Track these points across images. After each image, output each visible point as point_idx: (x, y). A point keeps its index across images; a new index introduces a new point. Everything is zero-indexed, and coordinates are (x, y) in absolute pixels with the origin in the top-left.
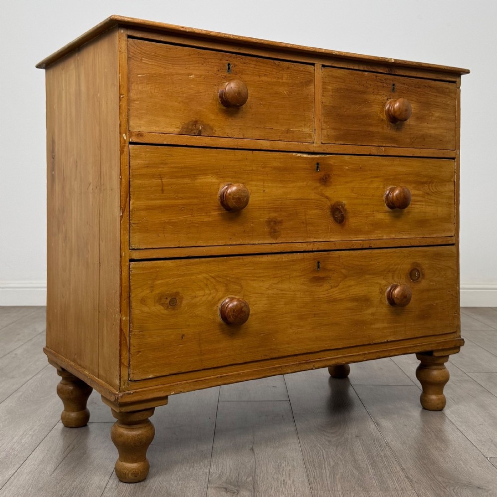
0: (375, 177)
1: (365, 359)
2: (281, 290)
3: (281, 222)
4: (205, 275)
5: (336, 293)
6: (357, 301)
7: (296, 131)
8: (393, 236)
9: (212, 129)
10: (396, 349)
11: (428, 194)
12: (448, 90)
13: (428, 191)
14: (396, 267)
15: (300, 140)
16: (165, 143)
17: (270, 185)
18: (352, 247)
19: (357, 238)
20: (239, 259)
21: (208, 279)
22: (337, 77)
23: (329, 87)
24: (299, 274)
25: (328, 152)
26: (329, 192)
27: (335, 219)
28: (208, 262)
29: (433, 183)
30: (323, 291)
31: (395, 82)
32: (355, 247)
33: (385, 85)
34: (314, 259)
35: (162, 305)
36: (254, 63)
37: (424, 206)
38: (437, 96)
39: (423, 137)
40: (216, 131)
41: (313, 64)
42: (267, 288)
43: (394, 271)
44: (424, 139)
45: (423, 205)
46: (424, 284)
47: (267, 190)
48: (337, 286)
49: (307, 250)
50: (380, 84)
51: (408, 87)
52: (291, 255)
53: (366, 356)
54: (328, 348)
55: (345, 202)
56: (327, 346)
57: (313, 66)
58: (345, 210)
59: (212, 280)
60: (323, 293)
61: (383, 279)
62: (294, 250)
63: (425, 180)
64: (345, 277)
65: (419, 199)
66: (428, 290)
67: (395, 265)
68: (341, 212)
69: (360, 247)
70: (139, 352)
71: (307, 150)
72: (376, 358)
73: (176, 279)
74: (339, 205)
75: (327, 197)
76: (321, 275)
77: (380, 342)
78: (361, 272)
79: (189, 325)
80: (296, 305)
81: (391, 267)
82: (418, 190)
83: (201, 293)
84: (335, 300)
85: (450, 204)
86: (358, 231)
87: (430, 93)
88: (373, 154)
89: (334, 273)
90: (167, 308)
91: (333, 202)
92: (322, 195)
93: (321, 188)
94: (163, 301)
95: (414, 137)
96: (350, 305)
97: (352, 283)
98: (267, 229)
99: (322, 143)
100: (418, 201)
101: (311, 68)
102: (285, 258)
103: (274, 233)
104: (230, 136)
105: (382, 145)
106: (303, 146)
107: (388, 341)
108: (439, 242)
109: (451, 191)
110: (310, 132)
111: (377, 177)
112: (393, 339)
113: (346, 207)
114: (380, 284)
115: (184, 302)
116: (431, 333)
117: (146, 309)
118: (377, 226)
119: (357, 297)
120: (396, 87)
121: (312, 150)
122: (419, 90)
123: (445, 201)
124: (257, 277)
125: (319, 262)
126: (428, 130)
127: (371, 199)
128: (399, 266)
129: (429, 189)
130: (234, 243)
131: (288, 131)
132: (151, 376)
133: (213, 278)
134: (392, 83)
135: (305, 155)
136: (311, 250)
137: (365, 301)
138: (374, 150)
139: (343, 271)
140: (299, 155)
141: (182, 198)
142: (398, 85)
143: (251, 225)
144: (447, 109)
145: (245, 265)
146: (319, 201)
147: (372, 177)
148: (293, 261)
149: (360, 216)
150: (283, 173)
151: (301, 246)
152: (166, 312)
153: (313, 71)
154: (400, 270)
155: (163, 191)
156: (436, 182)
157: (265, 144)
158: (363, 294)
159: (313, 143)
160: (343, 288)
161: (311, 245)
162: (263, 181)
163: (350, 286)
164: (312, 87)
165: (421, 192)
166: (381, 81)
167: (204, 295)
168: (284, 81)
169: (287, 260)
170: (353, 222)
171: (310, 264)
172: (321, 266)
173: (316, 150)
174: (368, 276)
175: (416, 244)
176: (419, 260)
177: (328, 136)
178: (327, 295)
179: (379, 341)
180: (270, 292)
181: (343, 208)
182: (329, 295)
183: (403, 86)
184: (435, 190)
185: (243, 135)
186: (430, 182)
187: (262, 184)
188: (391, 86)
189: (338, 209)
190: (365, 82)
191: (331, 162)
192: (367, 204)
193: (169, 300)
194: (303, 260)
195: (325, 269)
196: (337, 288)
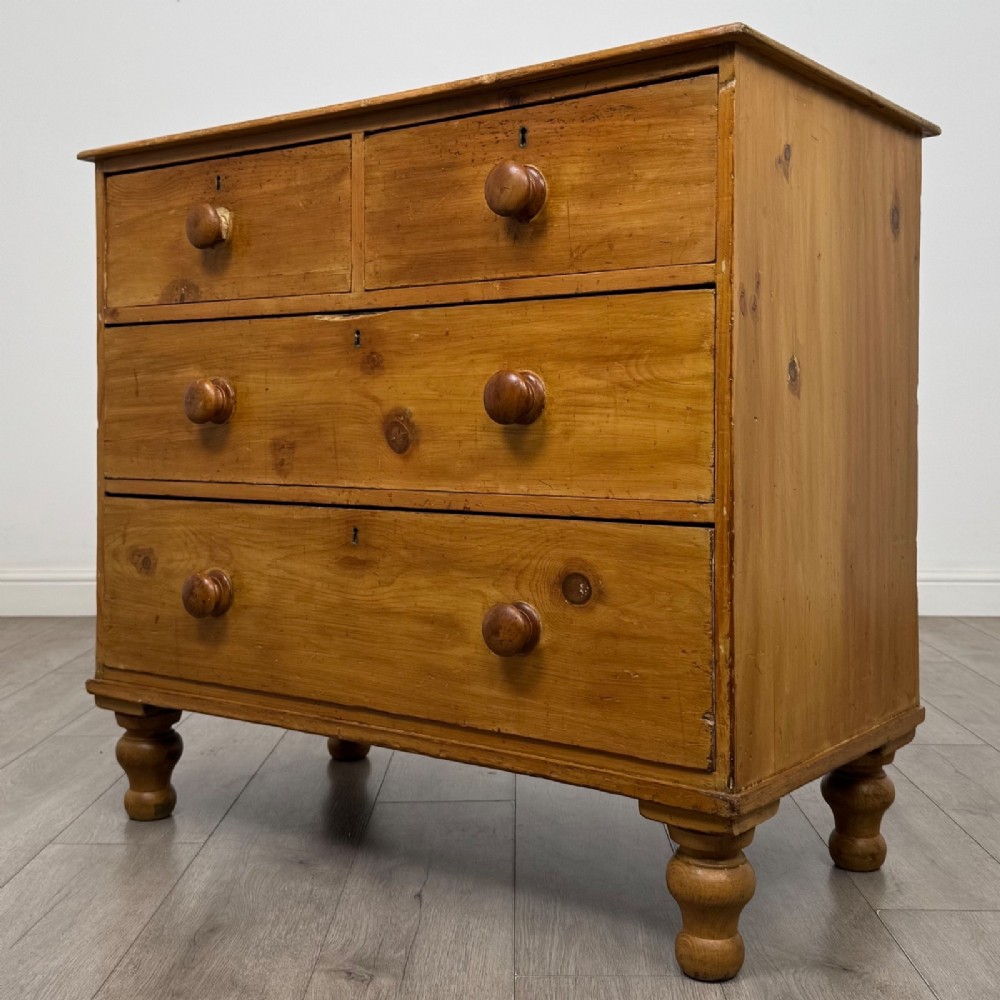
0: (480, 352)
1: (441, 755)
2: (291, 573)
3: (292, 446)
4: (183, 528)
5: (387, 596)
6: (433, 623)
7: (319, 273)
8: (522, 488)
9: (197, 289)
10: (518, 758)
11: (622, 385)
12: (687, 101)
13: (626, 378)
14: (527, 562)
15: (326, 290)
16: (141, 320)
17: (275, 378)
18: (426, 506)
19: (436, 486)
20: (228, 507)
21: (187, 535)
22: (393, 149)
23: (378, 174)
24: (321, 547)
25: (376, 307)
26: (379, 387)
27: (392, 444)
28: (187, 507)
29: (641, 356)
30: (363, 588)
31: (525, 124)
32: (433, 506)
33: (501, 136)
34: (347, 522)
35: (135, 564)
36: (253, 164)
37: (611, 419)
38: (650, 126)
39: (609, 241)
40: (202, 293)
41: (349, 137)
42: (269, 565)
43: (521, 572)
44: (611, 246)
45: (608, 416)
46: (601, 615)
47: (271, 388)
48: (392, 583)
49: (338, 502)
50: (488, 138)
51: (562, 124)
52: (306, 509)
53: (444, 748)
54: (370, 706)
55: (411, 408)
56: (367, 700)
57: (347, 141)
58: (412, 425)
59: (193, 537)
60: (362, 592)
61: (493, 585)
62: (316, 499)
63: (616, 349)
64: (408, 567)
65: (596, 399)
66: (614, 636)
67: (523, 558)
68: (404, 430)
69: (444, 507)
70: (111, 627)
71: (337, 309)
72: (467, 759)
73: (149, 529)
74: (400, 416)
75: (375, 399)
76: (360, 555)
77: (480, 728)
78: (441, 563)
79: (164, 603)
80: (313, 605)
81: (513, 561)
82: (592, 377)
83: (179, 556)
84: (385, 612)
85: (698, 413)
86: (439, 472)
87: (629, 122)
88: (472, 300)
89: (384, 556)
90: (140, 571)
91: (388, 408)
92: (367, 396)
93: (364, 380)
94: (136, 557)
95: (579, 247)
96: (417, 628)
97: (422, 582)
98: (270, 458)
99: (366, 290)
100: (592, 405)
101: (344, 144)
102: (297, 513)
103: (280, 467)
104: (220, 297)
105: (494, 276)
106: (329, 302)
107: (502, 731)
108: (659, 513)
109: (700, 377)
110: (343, 272)
111: (486, 351)
112: (514, 732)
113: (413, 419)
114: (484, 596)
115: (159, 566)
116: (622, 749)
117: (118, 567)
118: (480, 462)
119: (432, 615)
120: (528, 135)
121: (346, 306)
122: (597, 123)
123: (681, 404)
124: (255, 543)
125: (356, 530)
126: (623, 221)
127: (469, 402)
128: (534, 562)
129: (629, 373)
130: (223, 480)
131: (307, 276)
132: (122, 667)
133: (194, 533)
134: (518, 126)
135: (337, 318)
136: (345, 503)
137: (448, 625)
138: (475, 292)
139: (403, 553)
140: (326, 318)
141: (158, 404)
142: (534, 129)
143: (248, 449)
144: (689, 151)
145: (236, 518)
146: (360, 406)
147: (471, 353)
148: (309, 520)
149: (443, 438)
150: (298, 355)
151: (327, 494)
152: (137, 576)
153: (347, 151)
154: (536, 570)
155: (137, 393)
156: (651, 355)
157: (269, 306)
158: (445, 611)
159: (350, 292)
160: (403, 590)
161: (346, 493)
162: (266, 371)
163: (416, 588)
164: (346, 182)
165: (602, 383)
166: (492, 131)
167: (182, 560)
168: (299, 183)
169: (300, 517)
170: (427, 451)
171: (339, 530)
172: (360, 535)
173: (355, 306)
174: (456, 574)
175: (586, 514)
176: (591, 556)
177: (377, 273)
178: (370, 598)
179: (479, 725)
180: (273, 572)
181: (407, 421)
182: (375, 598)
183: (548, 125)
184: (647, 376)
185: (238, 294)
186: (631, 357)
187: (263, 377)
188: (518, 136)
189: (396, 424)
190: (453, 143)
191: (384, 326)
192: (461, 413)
193: (141, 559)
194: (327, 520)
195: (367, 545)
196: (391, 587)
